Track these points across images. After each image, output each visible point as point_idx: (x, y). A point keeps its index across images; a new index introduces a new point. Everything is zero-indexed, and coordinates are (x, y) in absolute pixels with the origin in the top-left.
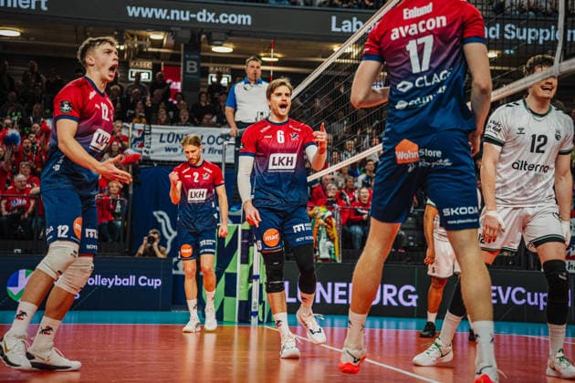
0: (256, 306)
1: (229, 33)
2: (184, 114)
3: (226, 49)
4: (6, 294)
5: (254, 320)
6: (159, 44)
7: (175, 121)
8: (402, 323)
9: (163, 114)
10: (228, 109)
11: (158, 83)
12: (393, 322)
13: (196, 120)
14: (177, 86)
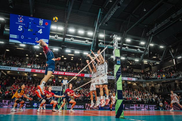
0: (64, 108)
1: (61, 75)
2: (55, 85)
3: (61, 77)
4: (33, 106)
5: (64, 109)
6: (53, 77)
7: (54, 85)
8: (82, 110)
9: (53, 85)
10: (62, 83)
11: (53, 81)
12: (81, 110)
13: (57, 85)
14: (55, 82)
